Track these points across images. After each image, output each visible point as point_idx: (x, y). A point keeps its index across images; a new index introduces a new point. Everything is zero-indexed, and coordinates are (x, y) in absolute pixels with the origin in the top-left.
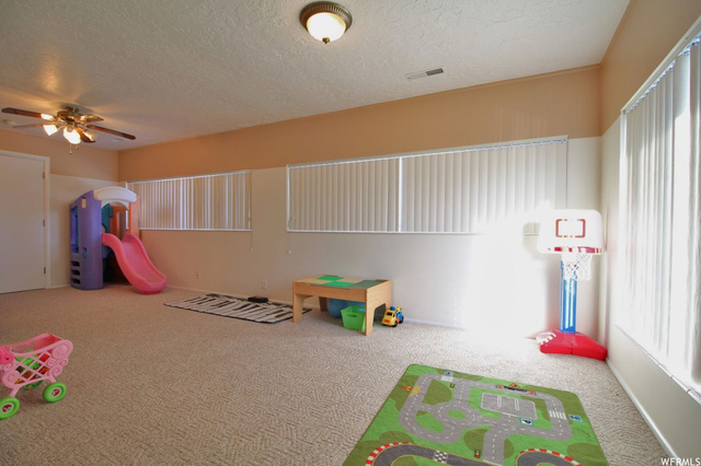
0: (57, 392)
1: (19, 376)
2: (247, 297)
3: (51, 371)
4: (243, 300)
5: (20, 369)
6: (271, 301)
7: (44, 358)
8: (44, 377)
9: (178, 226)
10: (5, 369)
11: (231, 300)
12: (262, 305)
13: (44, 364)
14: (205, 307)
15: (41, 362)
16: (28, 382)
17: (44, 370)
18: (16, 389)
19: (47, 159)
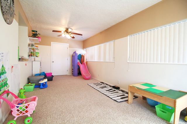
0: (29, 121)
1: (18, 113)
2: (113, 85)
3: (29, 112)
4: (111, 86)
5: (18, 110)
6: (121, 89)
7: (27, 107)
8: (26, 114)
9: (95, 60)
10: (13, 110)
11: (107, 86)
12: (117, 91)
13: (26, 109)
14: (98, 88)
15: (25, 109)
16: (21, 115)
17: (27, 112)
18: (17, 117)
19: (68, 44)
